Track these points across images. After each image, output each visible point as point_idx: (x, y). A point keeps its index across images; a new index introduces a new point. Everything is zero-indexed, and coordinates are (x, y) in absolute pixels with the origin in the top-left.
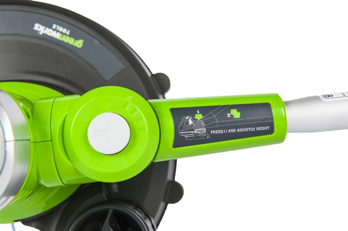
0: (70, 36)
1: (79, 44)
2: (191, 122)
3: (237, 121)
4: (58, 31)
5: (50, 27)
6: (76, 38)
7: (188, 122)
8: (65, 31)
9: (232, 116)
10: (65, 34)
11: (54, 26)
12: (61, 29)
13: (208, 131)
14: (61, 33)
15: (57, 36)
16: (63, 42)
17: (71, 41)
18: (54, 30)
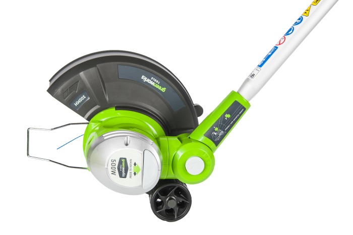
0: (159, 85)
1: (163, 90)
2: (215, 134)
3: (231, 118)
4: (153, 81)
5: (150, 79)
6: (162, 87)
7: (215, 135)
8: (157, 81)
9: (227, 118)
10: (157, 83)
11: (152, 78)
12: (155, 80)
13: (224, 131)
14: (155, 82)
15: (153, 84)
16: (155, 88)
17: (159, 88)
18: (152, 80)
